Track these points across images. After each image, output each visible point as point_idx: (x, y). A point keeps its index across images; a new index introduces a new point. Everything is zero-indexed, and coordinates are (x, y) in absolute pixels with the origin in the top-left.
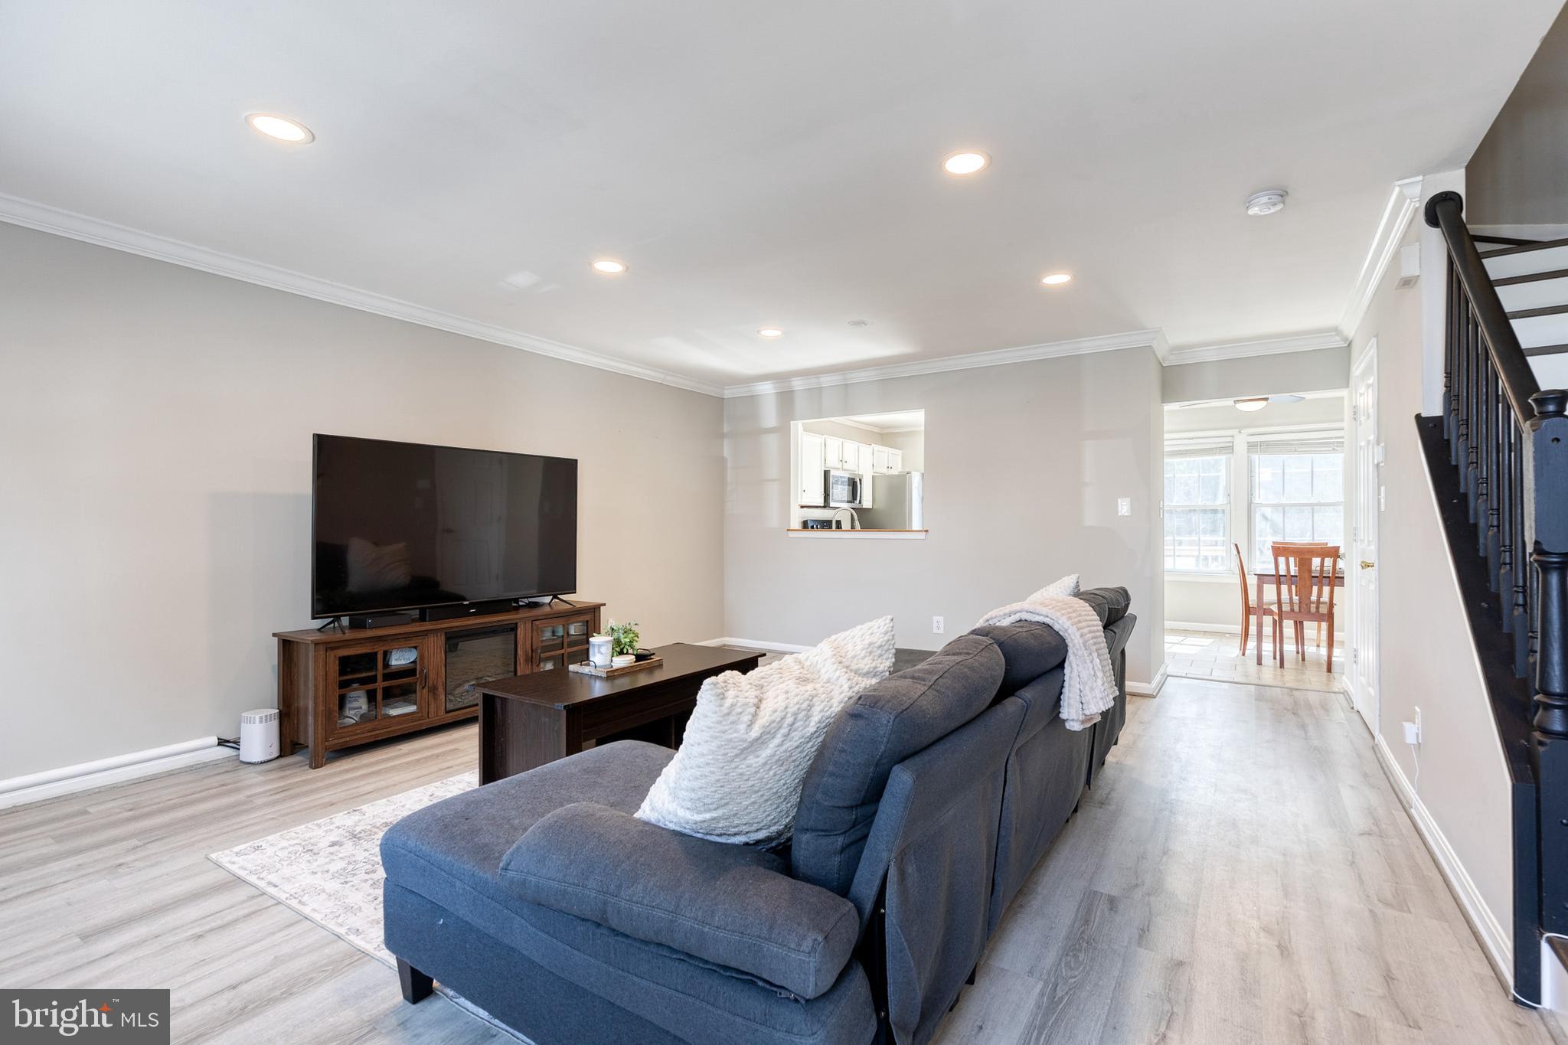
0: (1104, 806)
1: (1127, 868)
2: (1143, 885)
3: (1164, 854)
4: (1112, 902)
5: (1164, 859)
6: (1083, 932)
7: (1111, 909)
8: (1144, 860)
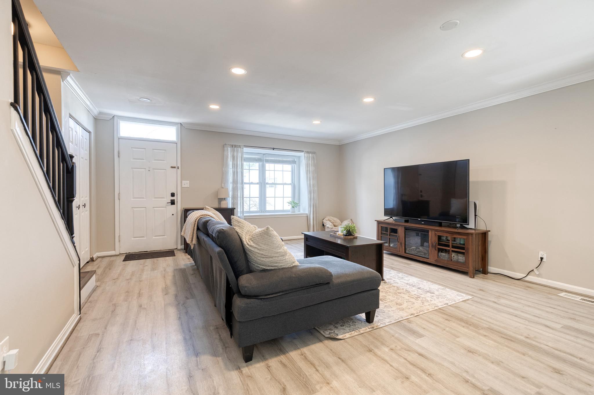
0: (216, 327)
1: (189, 307)
2: (182, 305)
3: (180, 317)
4: (187, 298)
5: (179, 315)
6: (190, 291)
7: (186, 297)
8: (185, 312)
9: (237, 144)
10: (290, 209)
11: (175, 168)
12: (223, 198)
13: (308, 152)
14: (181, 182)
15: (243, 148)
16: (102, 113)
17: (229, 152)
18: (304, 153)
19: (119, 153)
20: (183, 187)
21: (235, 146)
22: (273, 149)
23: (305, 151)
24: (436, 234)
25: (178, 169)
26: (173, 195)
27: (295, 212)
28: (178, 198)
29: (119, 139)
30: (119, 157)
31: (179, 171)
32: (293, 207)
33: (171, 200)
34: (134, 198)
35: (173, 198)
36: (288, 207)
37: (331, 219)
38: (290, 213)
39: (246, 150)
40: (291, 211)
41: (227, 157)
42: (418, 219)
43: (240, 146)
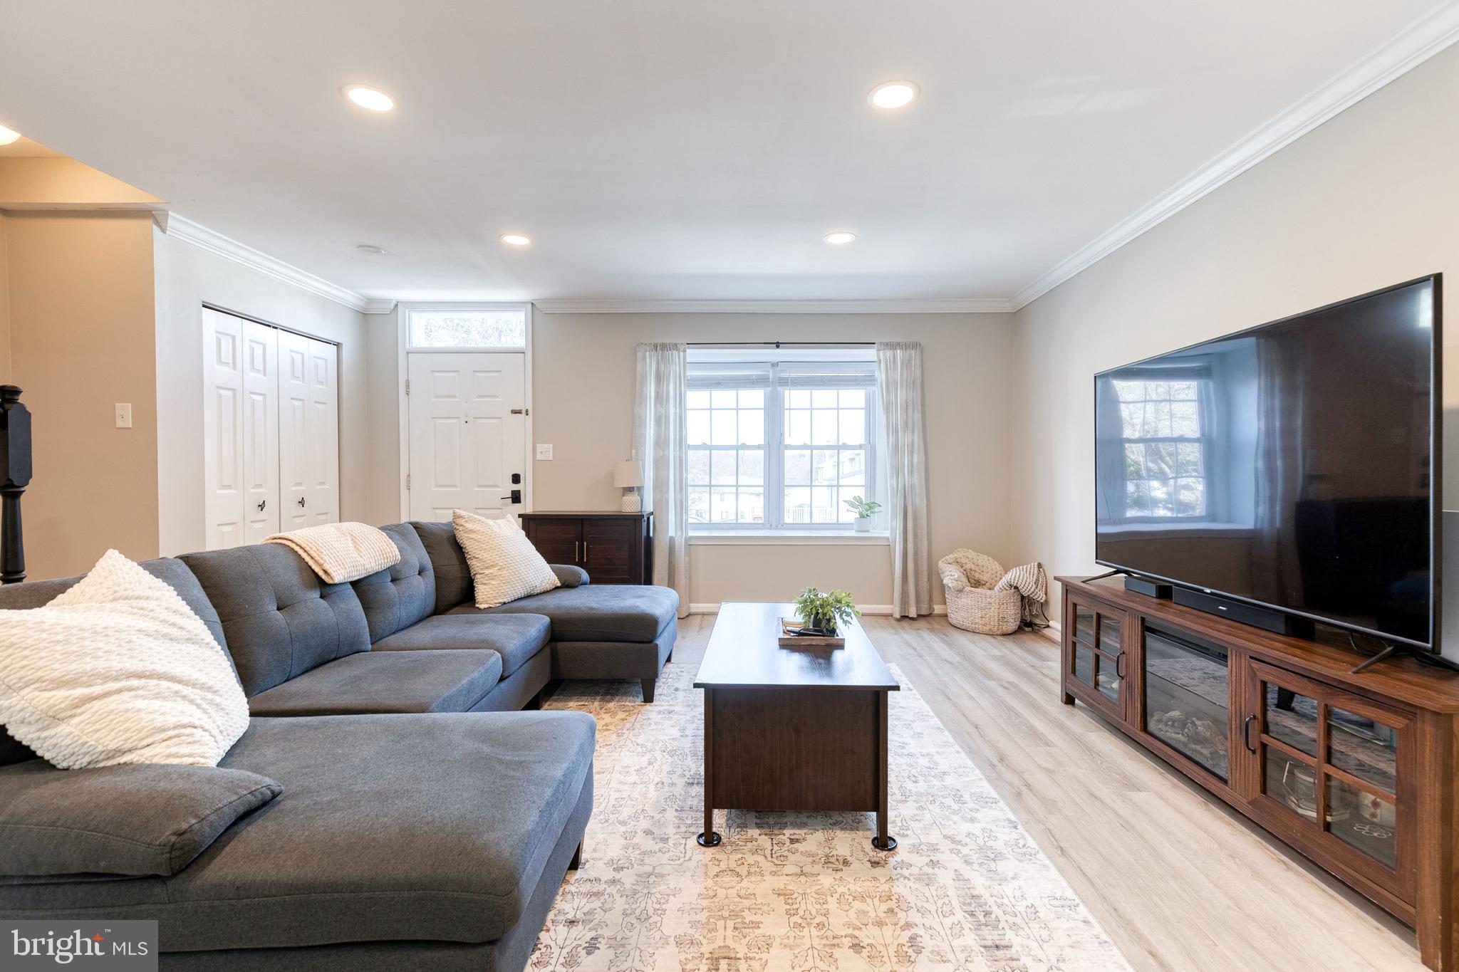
9: (667, 341)
10: (853, 521)
11: (519, 412)
12: (633, 487)
13: (891, 346)
14: (534, 448)
15: (685, 351)
16: (374, 299)
17: (649, 363)
18: (878, 350)
19: (408, 386)
20: (538, 459)
21: (664, 347)
22: (778, 345)
23: (881, 344)
24: (1253, 675)
25: (527, 414)
26: (516, 479)
27: (868, 531)
28: (525, 487)
29: (408, 353)
30: (408, 394)
31: (530, 419)
32: (862, 516)
33: (513, 492)
34: (437, 486)
35: (516, 487)
36: (850, 516)
37: (964, 561)
38: (852, 534)
39: (693, 354)
40: (855, 527)
41: (644, 377)
42: (1202, 591)
43: (676, 345)
